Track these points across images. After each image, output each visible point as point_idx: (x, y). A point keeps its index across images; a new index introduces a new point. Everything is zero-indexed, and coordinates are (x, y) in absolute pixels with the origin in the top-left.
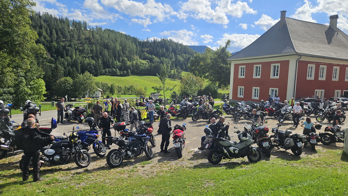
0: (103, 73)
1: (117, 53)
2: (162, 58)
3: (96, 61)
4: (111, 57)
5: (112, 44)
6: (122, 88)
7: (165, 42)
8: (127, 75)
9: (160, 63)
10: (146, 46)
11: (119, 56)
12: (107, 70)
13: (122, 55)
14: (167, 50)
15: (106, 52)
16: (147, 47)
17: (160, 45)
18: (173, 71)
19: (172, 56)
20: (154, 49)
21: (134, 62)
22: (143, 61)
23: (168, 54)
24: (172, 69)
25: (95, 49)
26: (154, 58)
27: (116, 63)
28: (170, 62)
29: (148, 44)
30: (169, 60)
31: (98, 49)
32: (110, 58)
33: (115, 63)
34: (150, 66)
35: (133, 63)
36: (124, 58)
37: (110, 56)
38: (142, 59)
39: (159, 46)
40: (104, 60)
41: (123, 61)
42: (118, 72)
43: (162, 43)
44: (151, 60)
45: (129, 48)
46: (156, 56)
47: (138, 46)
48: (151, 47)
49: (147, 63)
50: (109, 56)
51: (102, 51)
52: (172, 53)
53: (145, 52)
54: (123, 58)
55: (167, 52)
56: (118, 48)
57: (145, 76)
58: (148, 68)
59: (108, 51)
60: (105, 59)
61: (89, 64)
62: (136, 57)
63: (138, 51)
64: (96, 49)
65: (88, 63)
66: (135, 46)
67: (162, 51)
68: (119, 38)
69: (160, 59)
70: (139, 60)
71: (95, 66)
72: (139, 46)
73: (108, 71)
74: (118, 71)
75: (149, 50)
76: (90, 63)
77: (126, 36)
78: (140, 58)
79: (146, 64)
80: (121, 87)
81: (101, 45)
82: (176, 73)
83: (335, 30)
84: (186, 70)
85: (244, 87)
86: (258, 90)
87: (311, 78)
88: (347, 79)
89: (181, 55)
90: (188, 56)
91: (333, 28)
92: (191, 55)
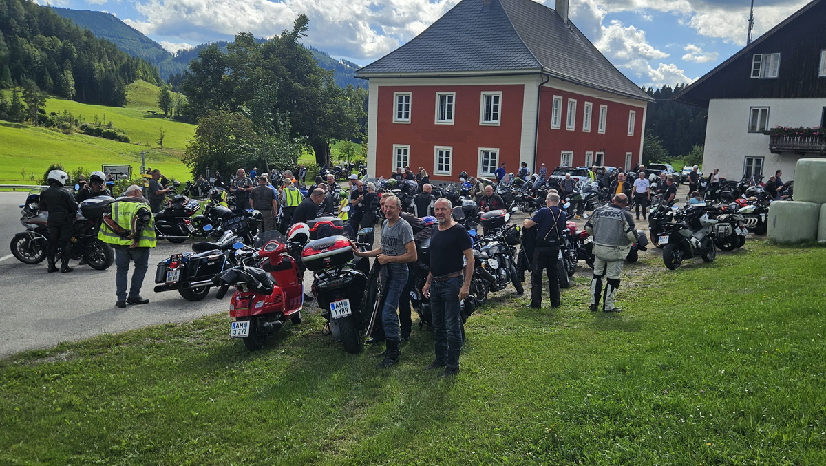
18: (7, 94)
82: (22, 101)
83: (565, 22)
84: (60, 93)
85: (408, 147)
86: (448, 153)
87: (556, 125)
88: (602, 130)
89: (32, 38)
90: (60, 44)
91: (562, 17)
92: (72, 41)
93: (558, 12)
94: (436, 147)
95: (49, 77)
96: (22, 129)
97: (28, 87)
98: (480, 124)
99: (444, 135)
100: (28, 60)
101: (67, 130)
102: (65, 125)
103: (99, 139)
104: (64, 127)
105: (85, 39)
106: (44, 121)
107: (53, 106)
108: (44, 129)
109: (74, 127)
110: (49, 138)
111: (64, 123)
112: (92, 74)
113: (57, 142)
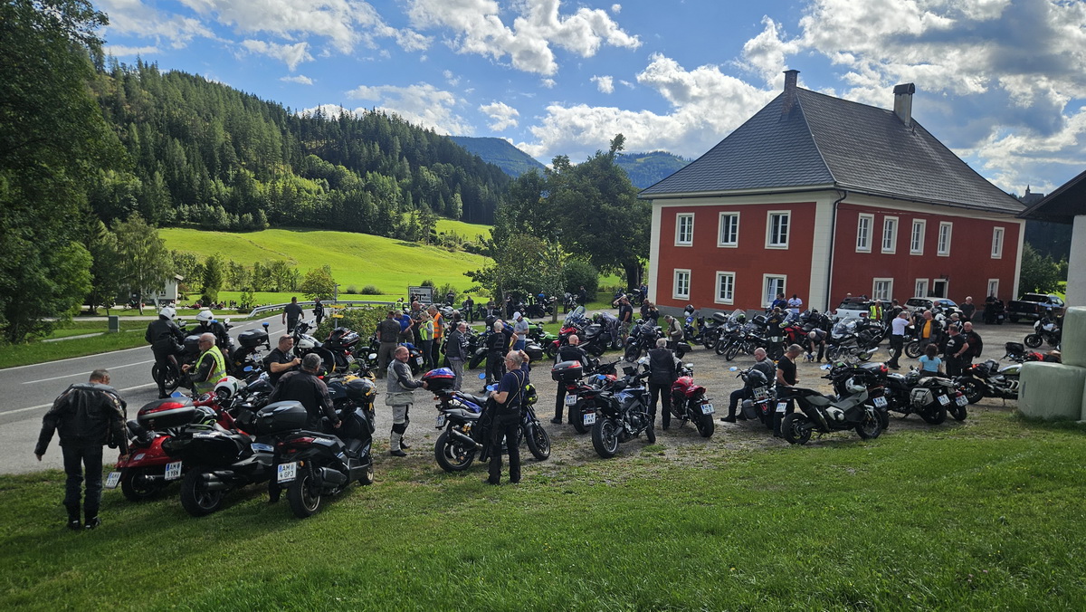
0: (172, 219)
1: (217, 155)
2: (369, 175)
3: (143, 179)
4: (196, 165)
5: (199, 122)
6: (247, 270)
7: (377, 122)
8: (256, 226)
9: (365, 189)
10: (315, 133)
11: (225, 164)
12: (185, 209)
13: (236, 160)
14: (387, 147)
15: (178, 149)
16: (320, 138)
17: (361, 132)
18: (407, 216)
19: (402, 170)
20: (341, 144)
21: (280, 185)
22: (307, 181)
23: (391, 160)
24: (404, 211)
25: (137, 139)
26: (342, 175)
27: (217, 188)
28: (398, 189)
29: (322, 127)
30: (393, 180)
31: (149, 136)
32: (195, 170)
33: (213, 186)
34: (333, 201)
35: (274, 187)
36: (242, 171)
37: (193, 163)
38: (302, 176)
39: (358, 136)
40: (172, 175)
41: (239, 181)
42: (225, 217)
43: (367, 127)
44: (334, 180)
45: (259, 138)
46: (348, 168)
47: (289, 133)
48: (334, 136)
49: (321, 188)
50: (188, 162)
51: (165, 144)
52: (401, 159)
53: (313, 151)
54: (239, 171)
55: (387, 155)
56: (222, 136)
57: (316, 232)
58: (325, 206)
59: (184, 146)
60: (176, 172)
61: (119, 189)
62: (282, 168)
63: (290, 149)
64: (142, 138)
65: (114, 185)
66: (278, 134)
67: (370, 151)
68: (222, 105)
69: (364, 176)
70: (294, 178)
71: (142, 196)
72: (293, 134)
73: (187, 213)
74: (224, 214)
75: (327, 145)
76: (122, 185)
77: (245, 99)
78: (296, 172)
79: (319, 192)
80: (241, 267)
81: (158, 125)
82: (417, 222)
83: (907, 124)
84: (450, 214)
85: (689, 271)
86: (731, 279)
87: (865, 248)
88: (944, 251)
89: (431, 166)
90: (453, 169)
91: (902, 118)
92: (463, 167)
93: (897, 113)
94: (718, 273)
95: (442, 200)
96: (415, 248)
97: (423, 209)
98: (766, 248)
99: (727, 259)
100: (426, 185)
101: (451, 248)
102: (449, 243)
103: (477, 256)
104: (450, 246)
105: (475, 164)
106: (434, 241)
107: (443, 226)
108: (433, 247)
109: (457, 245)
110: (435, 256)
111: (450, 242)
112: (477, 196)
113: (441, 259)
